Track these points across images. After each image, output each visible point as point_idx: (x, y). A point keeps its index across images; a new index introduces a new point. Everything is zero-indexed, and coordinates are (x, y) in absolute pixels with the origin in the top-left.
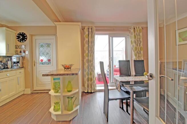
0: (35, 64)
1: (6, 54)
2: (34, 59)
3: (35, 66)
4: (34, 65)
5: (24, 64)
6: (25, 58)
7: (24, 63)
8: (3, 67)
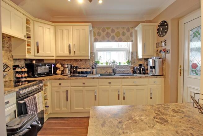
0: (182, 72)
1: (142, 56)
2: (181, 63)
3: (180, 76)
4: (180, 73)
5: (164, 70)
6: (165, 60)
7: (164, 68)
8: (139, 72)
